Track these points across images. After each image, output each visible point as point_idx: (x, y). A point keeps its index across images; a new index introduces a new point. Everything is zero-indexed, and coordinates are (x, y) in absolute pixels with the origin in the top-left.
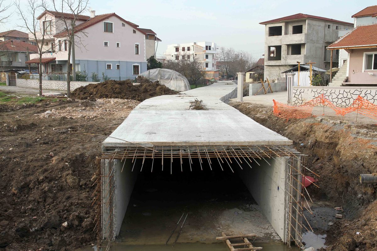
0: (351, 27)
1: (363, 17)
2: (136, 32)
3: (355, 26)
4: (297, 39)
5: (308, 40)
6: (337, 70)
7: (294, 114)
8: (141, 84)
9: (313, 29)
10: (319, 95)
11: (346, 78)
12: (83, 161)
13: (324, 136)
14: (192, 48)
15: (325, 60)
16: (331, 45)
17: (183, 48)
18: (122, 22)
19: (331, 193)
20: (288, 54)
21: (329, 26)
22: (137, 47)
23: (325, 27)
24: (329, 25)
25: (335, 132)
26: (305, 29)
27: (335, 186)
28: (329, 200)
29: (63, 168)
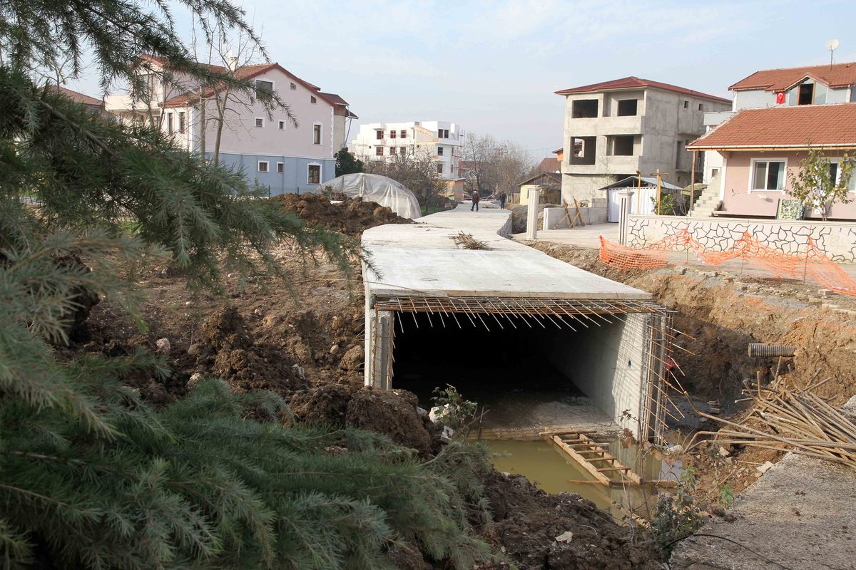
0: (726, 107)
1: (749, 90)
2: (317, 100)
3: (735, 108)
4: (628, 125)
5: (647, 129)
6: (701, 187)
7: (636, 261)
8: (345, 202)
9: (657, 107)
10: (676, 231)
11: (718, 203)
12: (313, 324)
13: (690, 296)
14: (409, 132)
15: (677, 168)
16: (694, 141)
17: (392, 132)
18: (290, 81)
19: (702, 383)
20: (609, 153)
21: (686, 104)
22: (318, 128)
23: (679, 104)
24: (686, 102)
25: (707, 291)
26: (642, 106)
27: (708, 371)
28: (698, 393)
29: (286, 332)
